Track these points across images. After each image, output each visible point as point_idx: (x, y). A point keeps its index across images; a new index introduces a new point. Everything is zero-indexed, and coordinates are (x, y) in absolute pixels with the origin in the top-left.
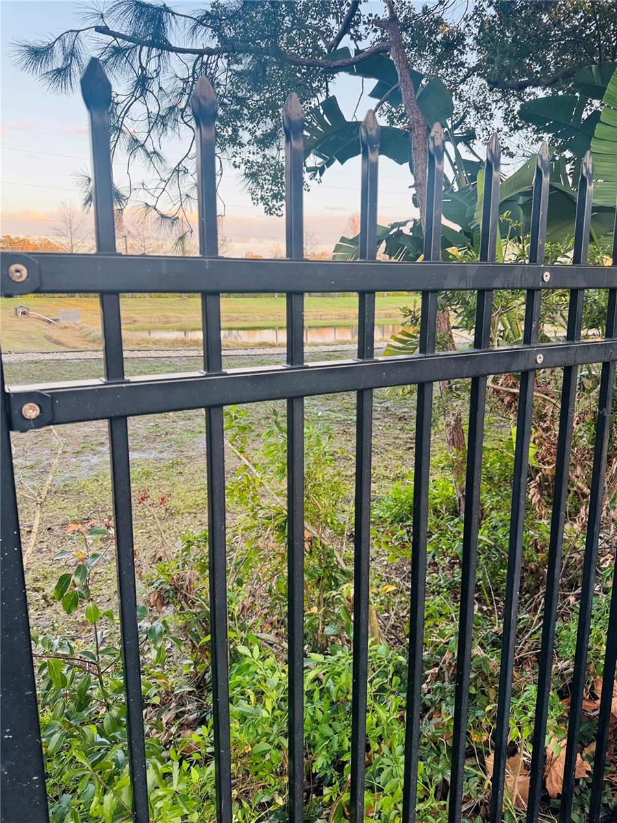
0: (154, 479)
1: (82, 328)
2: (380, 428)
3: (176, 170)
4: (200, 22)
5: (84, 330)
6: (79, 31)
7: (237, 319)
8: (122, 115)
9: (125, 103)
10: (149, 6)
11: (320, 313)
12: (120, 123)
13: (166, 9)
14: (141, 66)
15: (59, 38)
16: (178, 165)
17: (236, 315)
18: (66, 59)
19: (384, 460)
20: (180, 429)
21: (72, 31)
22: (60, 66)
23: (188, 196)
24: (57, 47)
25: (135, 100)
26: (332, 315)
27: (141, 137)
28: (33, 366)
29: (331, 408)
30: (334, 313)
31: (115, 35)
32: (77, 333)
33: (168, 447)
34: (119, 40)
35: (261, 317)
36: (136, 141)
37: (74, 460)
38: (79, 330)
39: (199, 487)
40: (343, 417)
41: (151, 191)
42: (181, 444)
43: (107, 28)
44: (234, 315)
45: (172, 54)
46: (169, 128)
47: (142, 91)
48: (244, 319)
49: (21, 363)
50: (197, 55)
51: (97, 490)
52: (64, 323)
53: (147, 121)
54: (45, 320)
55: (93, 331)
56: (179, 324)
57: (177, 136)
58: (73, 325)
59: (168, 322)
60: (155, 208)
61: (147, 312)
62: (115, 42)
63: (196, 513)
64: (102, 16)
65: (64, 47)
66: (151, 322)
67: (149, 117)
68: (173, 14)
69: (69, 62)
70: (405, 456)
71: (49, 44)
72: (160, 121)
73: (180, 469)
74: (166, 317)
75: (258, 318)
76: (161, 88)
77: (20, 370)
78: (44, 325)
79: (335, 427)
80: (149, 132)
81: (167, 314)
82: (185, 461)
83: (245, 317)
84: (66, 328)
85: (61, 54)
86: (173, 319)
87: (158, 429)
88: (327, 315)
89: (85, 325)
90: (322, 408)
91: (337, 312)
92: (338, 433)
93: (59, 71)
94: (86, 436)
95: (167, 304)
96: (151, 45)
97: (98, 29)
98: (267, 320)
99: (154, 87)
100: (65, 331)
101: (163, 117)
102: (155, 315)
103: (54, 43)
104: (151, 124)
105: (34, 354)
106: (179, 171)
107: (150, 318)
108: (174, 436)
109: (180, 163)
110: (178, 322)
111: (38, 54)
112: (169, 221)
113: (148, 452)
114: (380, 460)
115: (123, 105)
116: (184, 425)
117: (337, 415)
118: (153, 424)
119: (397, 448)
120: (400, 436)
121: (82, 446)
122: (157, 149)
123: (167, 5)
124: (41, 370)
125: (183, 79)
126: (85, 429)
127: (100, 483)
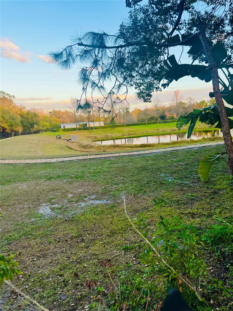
0: (105, 214)
1: (79, 142)
2: (198, 187)
3: (110, 93)
4: (118, 37)
5: (79, 143)
6: (72, 46)
7: (132, 134)
8: (89, 75)
9: (90, 69)
10: (98, 34)
11: (164, 129)
12: (88, 78)
13: (105, 34)
14: (95, 55)
15: (65, 49)
16: (111, 91)
17: (132, 133)
18: (67, 57)
19: (201, 205)
20: (114, 189)
21: (69, 46)
22: (65, 60)
23: (114, 102)
24: (64, 53)
25: (94, 69)
26: (169, 130)
27: (97, 82)
28: (61, 163)
29: (174, 178)
30: (169, 129)
31: (85, 46)
32: (77, 144)
33: (110, 198)
34: (87, 47)
35: (141, 133)
36: (94, 83)
37: (76, 205)
38: (78, 143)
39: (123, 219)
40: (180, 182)
41: (101, 103)
42: (114, 196)
43: (82, 43)
44: (131, 133)
45: (107, 50)
46: (106, 77)
47: (96, 65)
48: (135, 134)
49: (57, 162)
50: (116, 49)
51: (84, 220)
52: (73, 140)
53: (98, 75)
54: (66, 140)
55: (83, 143)
56: (111, 138)
57: (110, 80)
58: (76, 141)
59: (107, 137)
60: (102, 109)
61: (100, 134)
62: (85, 48)
63: (122, 233)
64: (80, 39)
65: (67, 52)
66: (102, 138)
67: (99, 74)
68: (107, 35)
69: (69, 58)
70: (211, 203)
71: (61, 52)
72: (103, 75)
73: (115, 209)
74: (107, 135)
75: (140, 133)
76: (103, 63)
77: (57, 166)
78: (66, 142)
79: (177, 187)
80: (99, 80)
81: (107, 134)
82: (117, 205)
83: (135, 133)
84: (73, 142)
85: (66, 55)
86: (109, 136)
87: (106, 190)
88: (166, 130)
89: (80, 141)
90: (171, 178)
91: (171, 129)
92: (179, 190)
93: (65, 61)
94: (80, 193)
95: (107, 131)
96: (99, 47)
97: (79, 44)
98: (144, 134)
99: (100, 63)
100: (73, 143)
101: (105, 74)
102: (103, 135)
103: (63, 51)
104: (100, 77)
105: (62, 158)
106: (111, 93)
107: (102, 136)
108: (112, 193)
109: (111, 90)
110: (111, 137)
111: (57, 56)
112: (108, 113)
113: (103, 200)
114: (200, 204)
115: (89, 70)
116: (116, 187)
117: (177, 181)
118: (104, 187)
119: (207, 198)
120: (207, 191)
121: (79, 198)
122: (102, 85)
123: (105, 33)
124: (64, 165)
125: (111, 58)
126: (80, 190)
127: (85, 216)
